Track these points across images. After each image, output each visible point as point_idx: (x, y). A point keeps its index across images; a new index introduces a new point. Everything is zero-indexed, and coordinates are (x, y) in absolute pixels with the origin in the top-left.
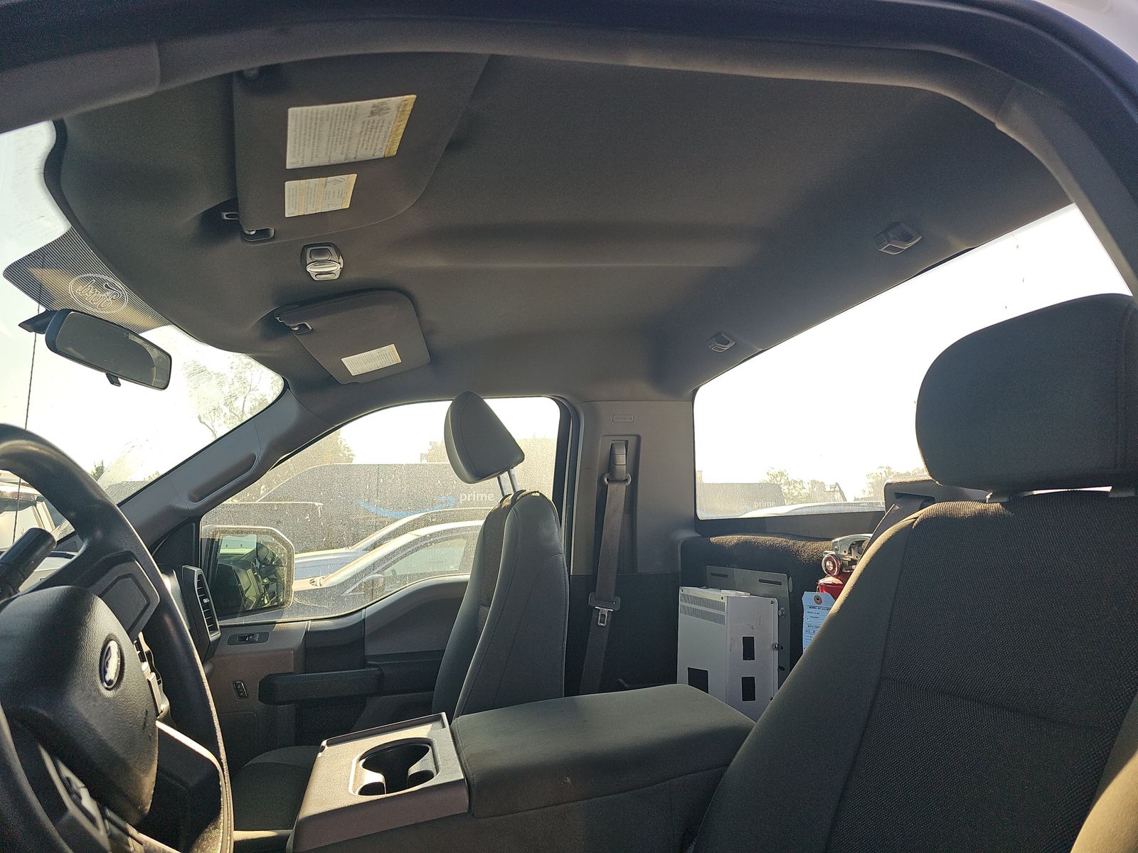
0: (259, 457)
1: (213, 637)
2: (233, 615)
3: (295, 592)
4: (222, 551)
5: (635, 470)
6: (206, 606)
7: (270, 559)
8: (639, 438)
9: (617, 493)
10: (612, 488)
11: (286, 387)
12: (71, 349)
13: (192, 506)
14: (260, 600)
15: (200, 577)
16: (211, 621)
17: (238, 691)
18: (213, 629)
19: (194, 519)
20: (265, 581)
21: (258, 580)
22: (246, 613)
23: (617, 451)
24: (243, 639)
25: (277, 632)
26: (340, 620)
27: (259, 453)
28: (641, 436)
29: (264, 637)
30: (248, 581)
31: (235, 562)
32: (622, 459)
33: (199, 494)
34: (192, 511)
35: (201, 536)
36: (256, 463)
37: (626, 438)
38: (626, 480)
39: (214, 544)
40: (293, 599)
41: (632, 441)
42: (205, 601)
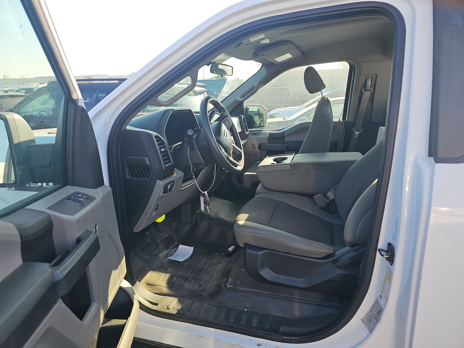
0: (256, 86)
1: (247, 133)
2: (253, 128)
3: (268, 123)
4: (250, 110)
5: (374, 86)
6: (245, 125)
7: (261, 113)
8: (377, 75)
9: (367, 95)
10: (364, 93)
11: (262, 65)
12: (214, 72)
13: (241, 100)
14: (260, 124)
15: (244, 118)
16: (246, 129)
17: (253, 147)
18: (247, 131)
19: (242, 103)
20: (261, 119)
21: (259, 119)
22: (256, 127)
23: (368, 80)
24: (254, 134)
25: (262, 133)
26: (278, 131)
27: (256, 85)
28: (378, 74)
29: (259, 134)
30: (257, 119)
31: (253, 114)
32: (369, 83)
33: (242, 96)
34: (241, 101)
35: (244, 107)
36: (255, 88)
37: (372, 75)
38: (371, 90)
39: (247, 109)
40: (267, 125)
41: (374, 77)
42: (245, 124)
